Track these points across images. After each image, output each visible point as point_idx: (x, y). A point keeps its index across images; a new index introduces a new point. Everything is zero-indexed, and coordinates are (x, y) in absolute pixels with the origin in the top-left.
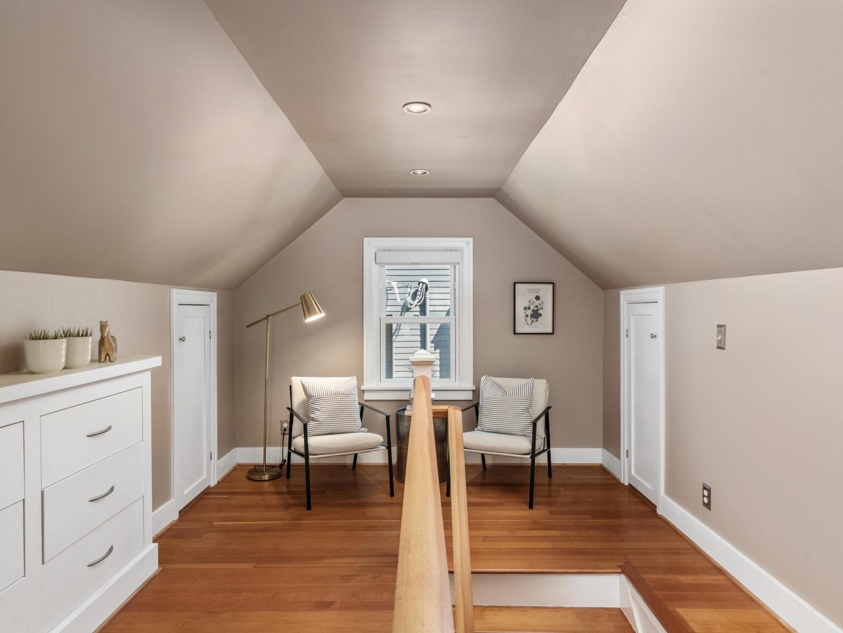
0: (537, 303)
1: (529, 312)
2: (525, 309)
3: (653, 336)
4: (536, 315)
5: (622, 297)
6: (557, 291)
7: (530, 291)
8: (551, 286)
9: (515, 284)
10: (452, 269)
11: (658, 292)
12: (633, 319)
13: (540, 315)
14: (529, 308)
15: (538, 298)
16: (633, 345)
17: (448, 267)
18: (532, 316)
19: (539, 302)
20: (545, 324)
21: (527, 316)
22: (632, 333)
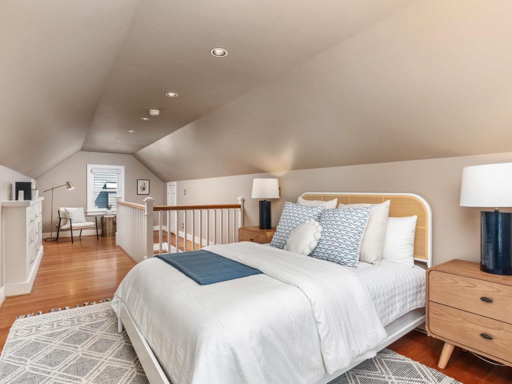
0: (144, 185)
1: (142, 188)
2: (141, 187)
3: (174, 194)
4: (144, 189)
5: (168, 184)
6: (150, 182)
7: (142, 182)
8: (148, 181)
9: (138, 180)
10: (117, 176)
11: (175, 183)
12: (170, 190)
13: (145, 189)
14: (142, 187)
15: (144, 184)
16: (170, 196)
17: (116, 174)
18: (143, 189)
19: (145, 185)
20: (146, 192)
21: (141, 189)
22: (170, 193)
